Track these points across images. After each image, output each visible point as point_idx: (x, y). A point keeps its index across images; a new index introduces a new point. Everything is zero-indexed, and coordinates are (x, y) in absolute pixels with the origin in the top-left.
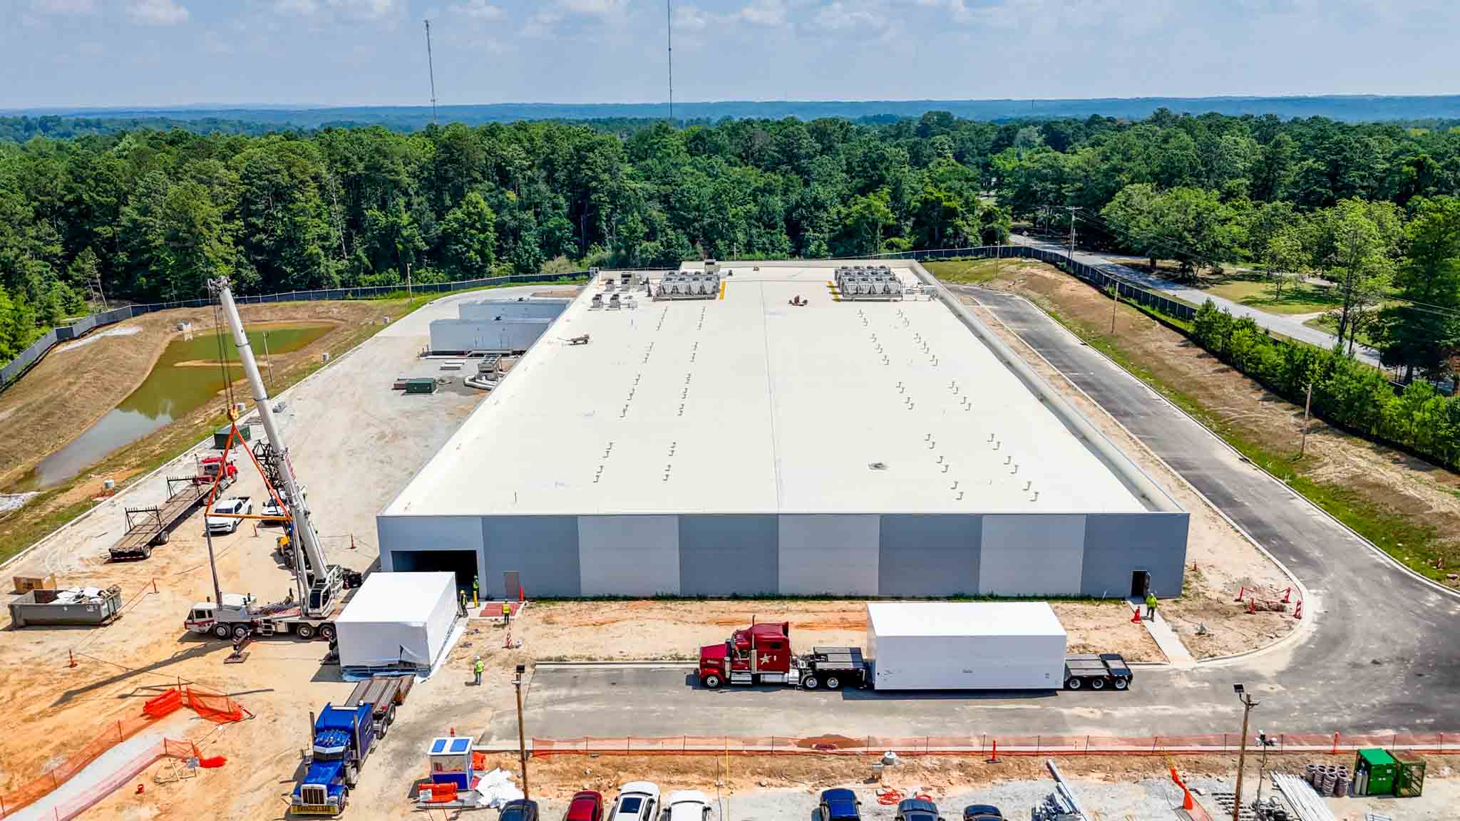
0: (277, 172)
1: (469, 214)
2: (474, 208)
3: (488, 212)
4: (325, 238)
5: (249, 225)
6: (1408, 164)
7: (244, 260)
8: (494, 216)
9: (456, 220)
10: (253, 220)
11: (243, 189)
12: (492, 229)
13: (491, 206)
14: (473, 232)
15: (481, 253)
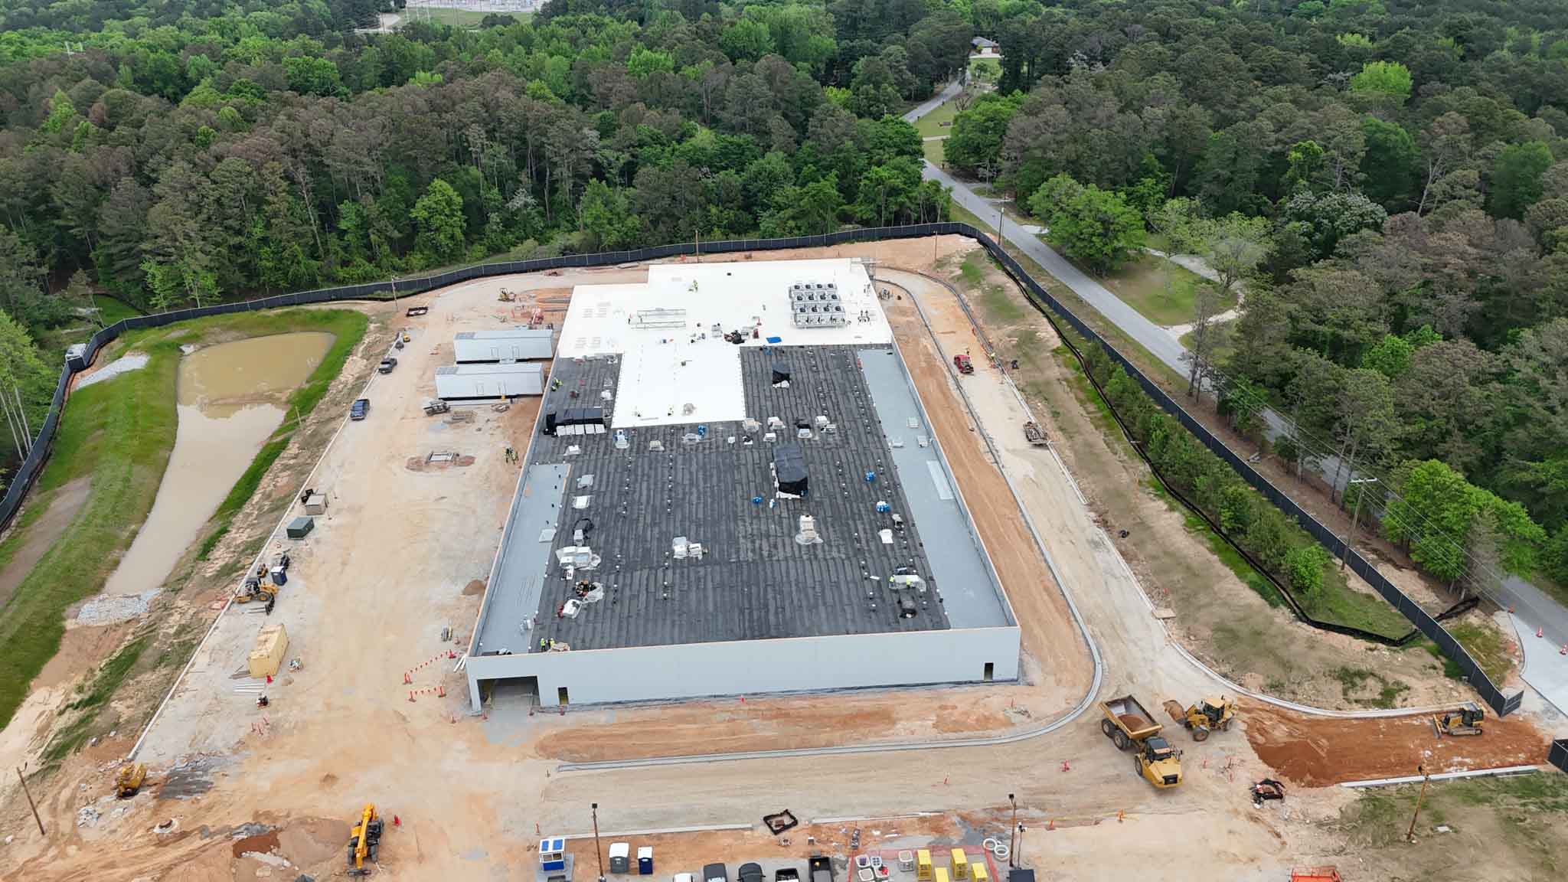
1: (438, 203)
2: (443, 195)
3: (454, 194)
4: (301, 235)
5: (226, 228)
7: (225, 263)
8: (460, 200)
9: (425, 208)
11: (217, 193)
12: (459, 213)
13: (457, 189)
14: (442, 217)
15: (451, 237)
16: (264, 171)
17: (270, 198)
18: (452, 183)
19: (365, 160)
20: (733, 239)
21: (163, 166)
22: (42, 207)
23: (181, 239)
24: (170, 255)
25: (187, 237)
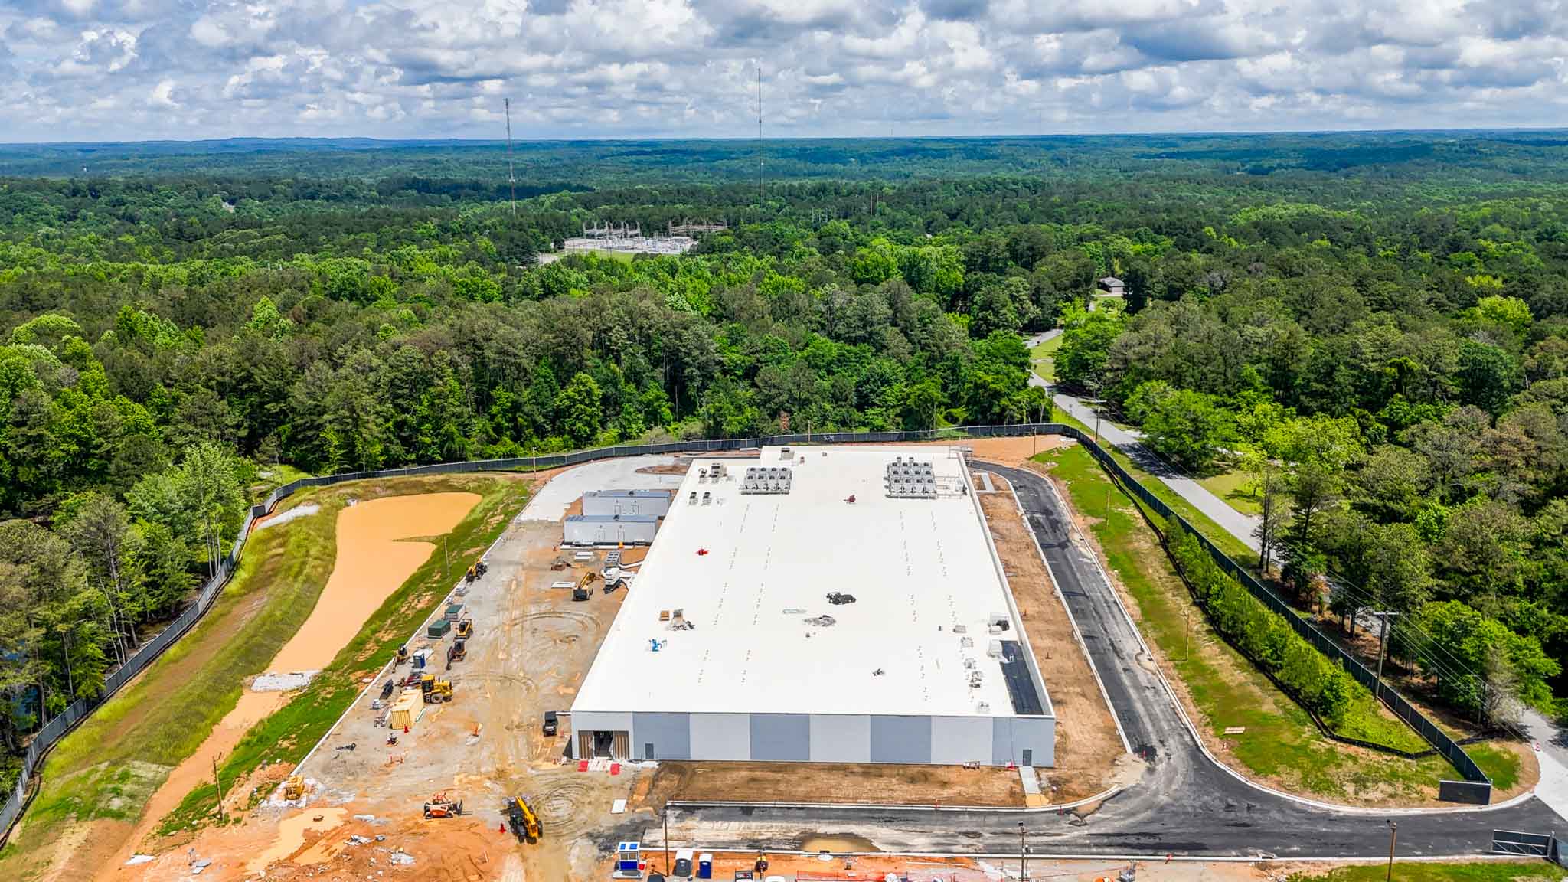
0: (421, 360)
1: (580, 393)
2: (584, 386)
3: (595, 386)
4: (459, 416)
5: (396, 406)
6: (1391, 365)
7: (391, 435)
8: (600, 392)
9: (568, 398)
10: (400, 401)
11: (392, 375)
12: (598, 404)
13: (598, 381)
14: (583, 406)
15: (588, 424)
16: (434, 359)
17: (436, 381)
18: (593, 375)
19: (522, 353)
20: (844, 431)
21: (349, 354)
22: (245, 386)
23: (358, 411)
24: (348, 424)
25: (364, 409)
